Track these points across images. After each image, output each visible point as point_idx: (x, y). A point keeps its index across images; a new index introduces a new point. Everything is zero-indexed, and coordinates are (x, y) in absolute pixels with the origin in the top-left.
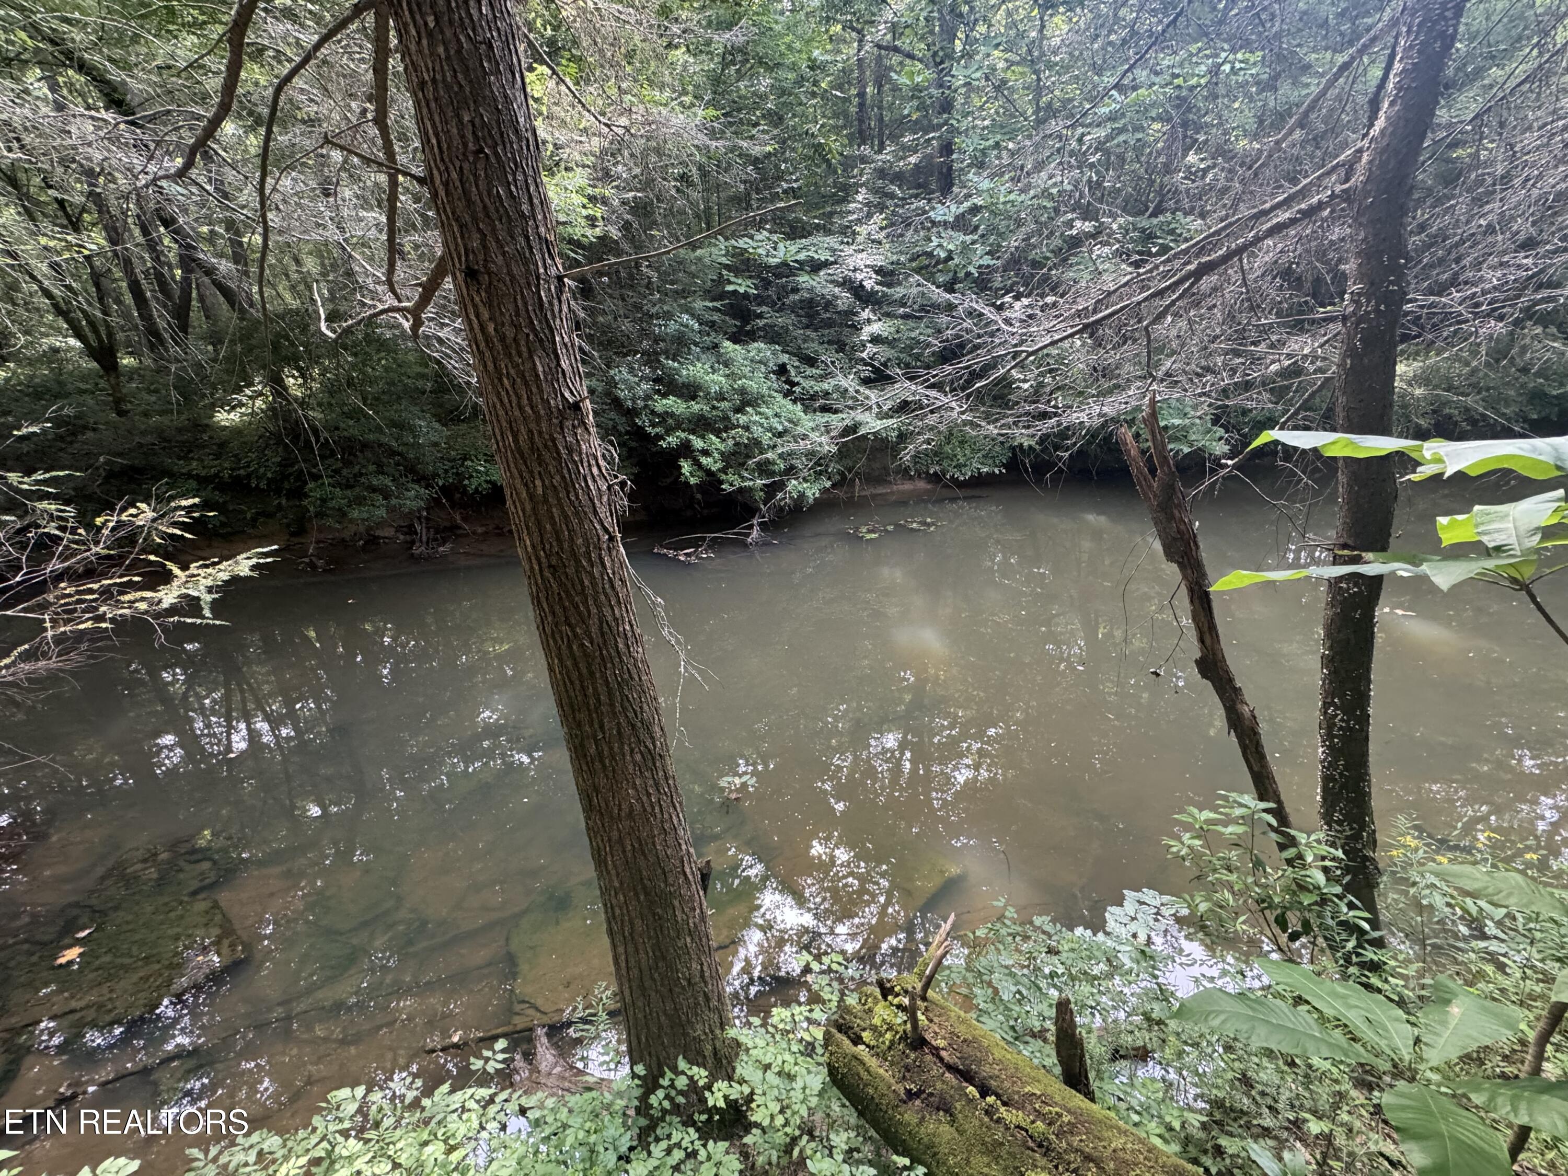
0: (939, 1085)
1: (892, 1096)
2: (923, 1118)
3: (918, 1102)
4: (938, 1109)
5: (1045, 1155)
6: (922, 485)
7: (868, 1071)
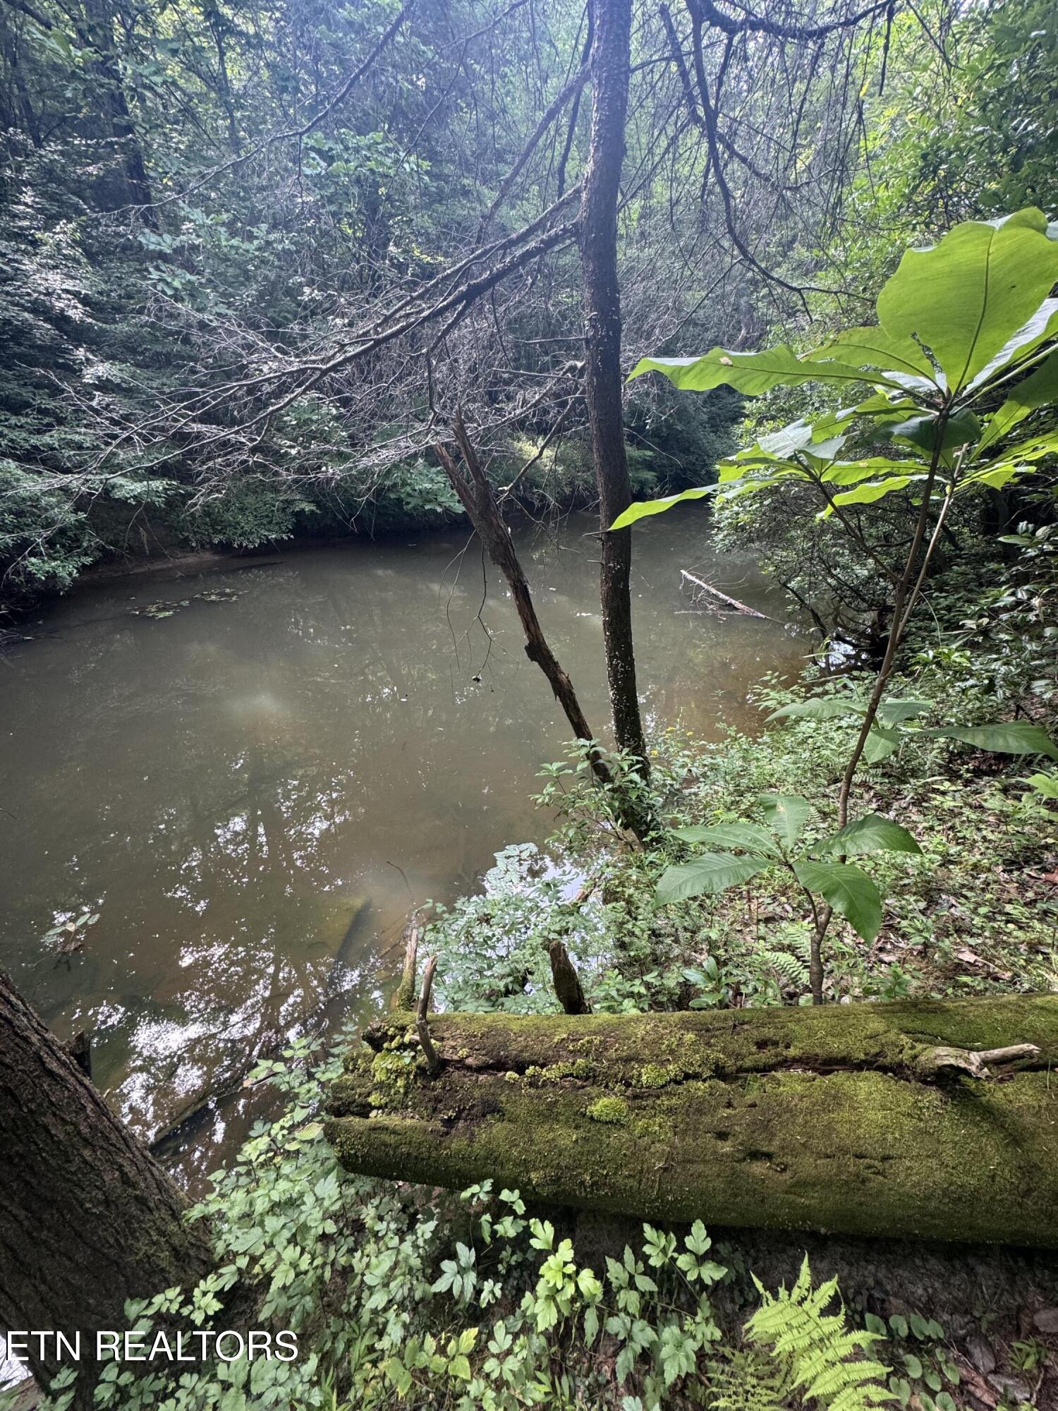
0: (477, 1093)
1: (430, 1138)
2: (472, 1134)
3: (461, 1124)
4: (484, 1116)
5: (594, 1083)
6: (208, 556)
7: (394, 1132)
